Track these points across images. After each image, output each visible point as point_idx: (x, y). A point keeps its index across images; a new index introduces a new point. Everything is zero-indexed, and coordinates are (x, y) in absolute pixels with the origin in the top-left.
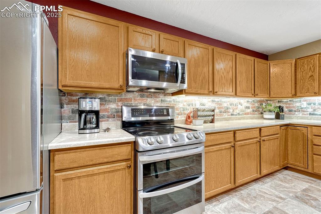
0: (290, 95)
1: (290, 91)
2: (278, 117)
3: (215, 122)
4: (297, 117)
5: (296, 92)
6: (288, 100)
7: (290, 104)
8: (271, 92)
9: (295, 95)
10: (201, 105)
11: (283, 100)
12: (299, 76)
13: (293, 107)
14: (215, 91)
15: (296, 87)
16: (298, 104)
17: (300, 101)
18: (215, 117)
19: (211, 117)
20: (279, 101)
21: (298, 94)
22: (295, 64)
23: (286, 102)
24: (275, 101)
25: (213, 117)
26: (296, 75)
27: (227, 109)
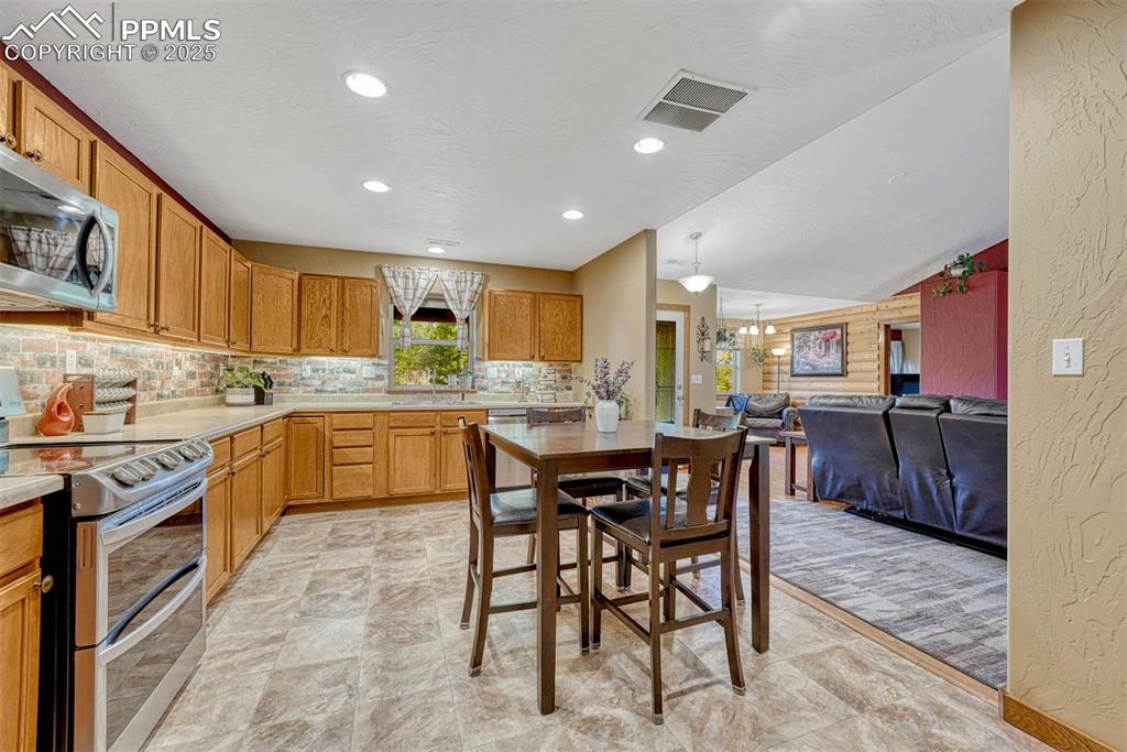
0: (290, 350)
1: (289, 341)
2: (260, 398)
3: (137, 420)
4: (295, 398)
5: (299, 343)
6: (277, 360)
7: (279, 369)
8: (254, 339)
9: (297, 351)
10: (80, 363)
11: (265, 360)
12: (305, 312)
13: (287, 376)
14: (162, 323)
15: (299, 332)
16: (296, 370)
17: (300, 364)
18: (138, 404)
19: (124, 406)
20: (255, 361)
21: (303, 351)
22: (300, 285)
23: (272, 363)
24: (247, 360)
25: (130, 405)
26: (299, 308)
27: (149, 379)
